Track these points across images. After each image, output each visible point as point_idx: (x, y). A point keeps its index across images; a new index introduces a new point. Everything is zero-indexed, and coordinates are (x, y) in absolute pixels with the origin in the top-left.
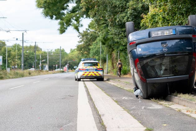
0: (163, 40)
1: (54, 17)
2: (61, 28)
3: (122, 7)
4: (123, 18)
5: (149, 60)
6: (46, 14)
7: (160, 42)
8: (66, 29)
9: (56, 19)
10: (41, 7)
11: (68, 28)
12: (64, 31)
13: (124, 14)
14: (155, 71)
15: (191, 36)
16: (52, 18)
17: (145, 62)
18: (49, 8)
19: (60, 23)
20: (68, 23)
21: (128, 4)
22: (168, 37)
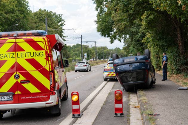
0: (130, 63)
1: (106, 36)
2: (111, 41)
3: (136, 32)
4: (137, 37)
5: (124, 74)
6: (102, 35)
7: (129, 65)
8: (114, 41)
9: (107, 37)
10: (99, 32)
11: (115, 40)
12: (113, 42)
13: (137, 36)
14: (127, 79)
15: (144, 61)
16: (105, 37)
17: (121, 75)
18: (103, 32)
19: (110, 39)
20: (115, 38)
21: (139, 30)
22: (133, 62)
